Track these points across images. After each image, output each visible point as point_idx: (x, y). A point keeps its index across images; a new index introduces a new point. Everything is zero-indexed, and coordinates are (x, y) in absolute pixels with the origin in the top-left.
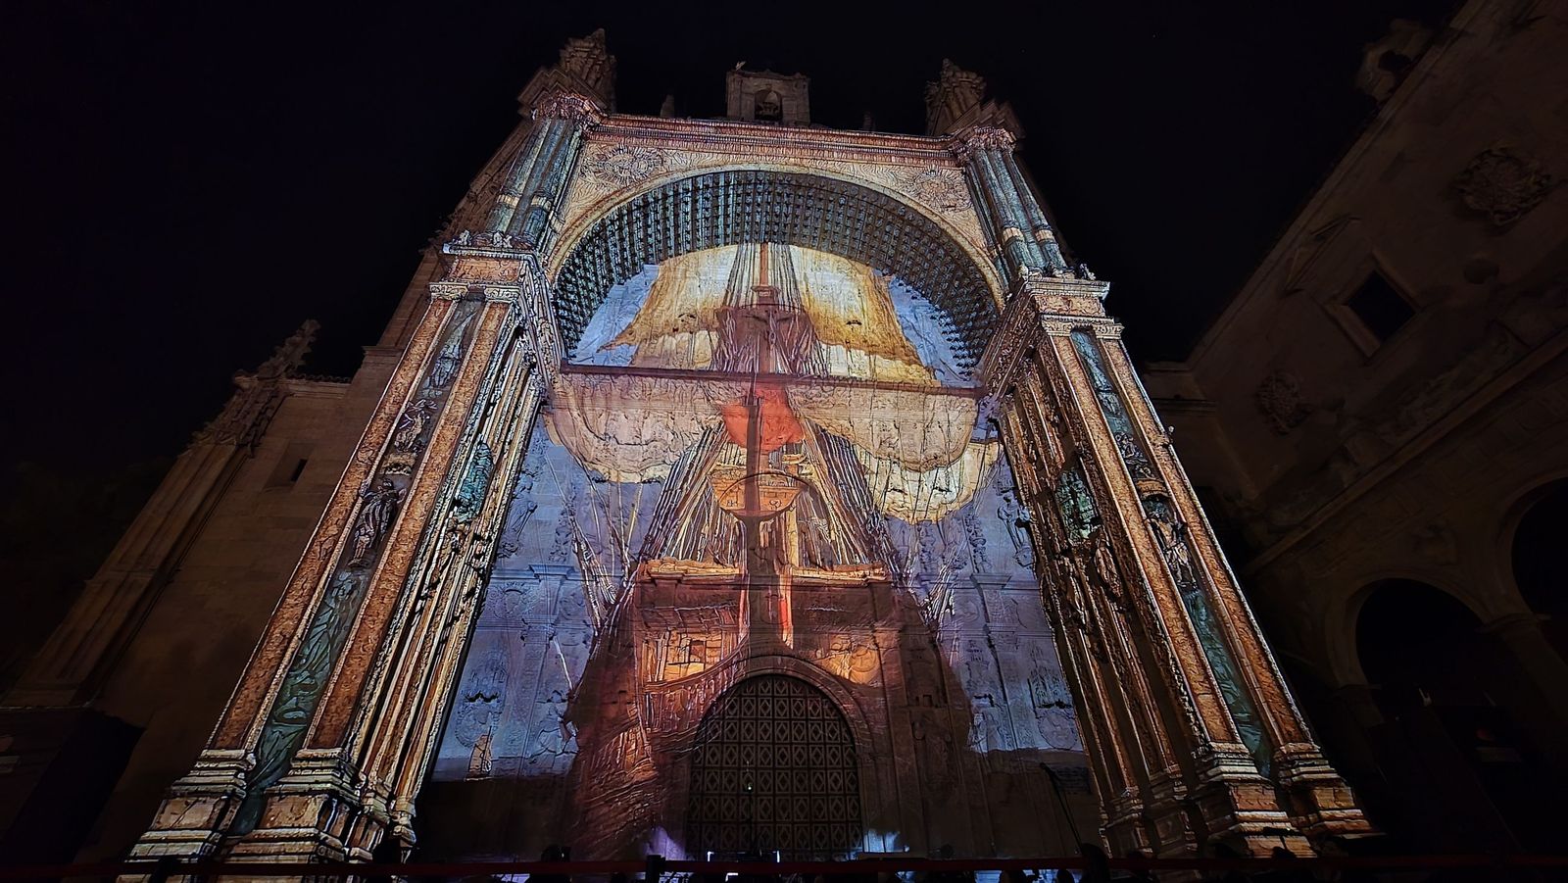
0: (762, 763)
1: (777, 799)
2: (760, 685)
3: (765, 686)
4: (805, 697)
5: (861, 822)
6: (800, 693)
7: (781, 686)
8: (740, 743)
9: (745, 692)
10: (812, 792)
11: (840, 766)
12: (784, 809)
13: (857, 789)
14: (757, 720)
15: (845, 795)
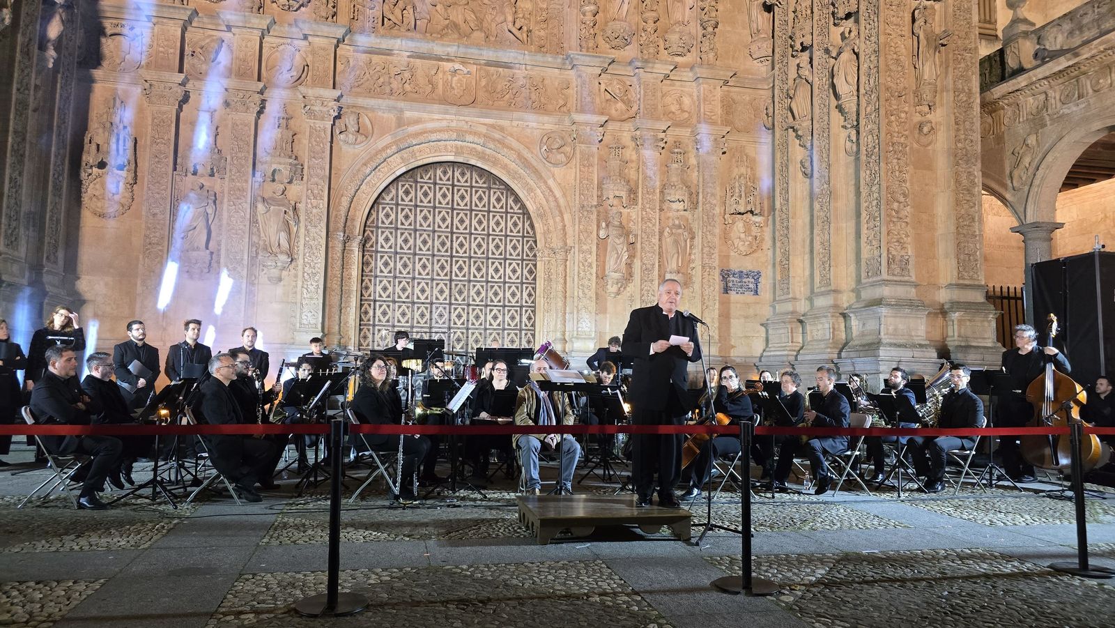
0: (439, 250)
1: (453, 283)
2: (439, 172)
3: (445, 173)
4: (489, 188)
5: (534, 307)
6: (484, 183)
7: (463, 174)
8: (416, 230)
9: (422, 178)
10: (490, 279)
11: (520, 258)
12: (460, 292)
13: (535, 279)
14: (435, 208)
15: (522, 283)
